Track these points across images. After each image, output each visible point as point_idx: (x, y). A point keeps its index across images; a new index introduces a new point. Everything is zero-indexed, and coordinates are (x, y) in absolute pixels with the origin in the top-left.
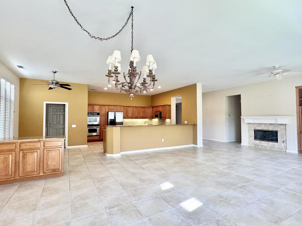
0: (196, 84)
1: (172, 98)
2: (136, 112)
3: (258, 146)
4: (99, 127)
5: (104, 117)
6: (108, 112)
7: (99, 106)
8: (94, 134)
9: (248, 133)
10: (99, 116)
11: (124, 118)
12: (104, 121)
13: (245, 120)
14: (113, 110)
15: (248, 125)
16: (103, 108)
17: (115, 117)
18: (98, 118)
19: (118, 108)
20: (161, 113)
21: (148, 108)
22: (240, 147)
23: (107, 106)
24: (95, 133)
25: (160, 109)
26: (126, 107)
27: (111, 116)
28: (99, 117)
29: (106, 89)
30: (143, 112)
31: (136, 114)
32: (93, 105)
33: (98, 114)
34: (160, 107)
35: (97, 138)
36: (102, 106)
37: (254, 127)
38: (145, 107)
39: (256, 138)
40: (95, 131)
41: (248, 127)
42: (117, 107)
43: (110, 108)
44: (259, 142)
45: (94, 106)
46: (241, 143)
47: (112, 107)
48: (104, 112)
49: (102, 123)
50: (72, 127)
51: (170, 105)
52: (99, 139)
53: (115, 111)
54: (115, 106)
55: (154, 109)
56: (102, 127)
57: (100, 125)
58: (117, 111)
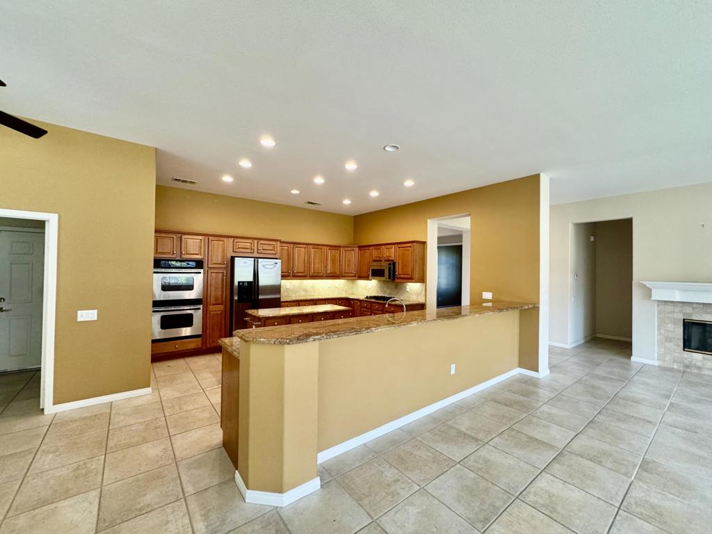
0: (538, 176)
1: (429, 221)
2: (317, 261)
3: (699, 368)
4: (201, 306)
5: (220, 275)
6: (233, 259)
7: (200, 237)
8: (186, 331)
9: (659, 327)
10: (202, 271)
11: (284, 277)
12: (220, 286)
13: (653, 290)
14: (249, 251)
15: (658, 306)
16: (217, 245)
17: (256, 275)
18: (198, 279)
19: (265, 247)
20: (394, 264)
21: (349, 249)
22: (627, 367)
23: (231, 240)
24: (189, 329)
25: (392, 253)
26: (289, 245)
27: (243, 272)
28: (201, 275)
29: (227, 179)
30: (333, 261)
31: (317, 266)
32: (179, 233)
33: (199, 264)
34: (390, 246)
35: (192, 344)
36: (211, 238)
37: (684, 314)
38: (340, 247)
39: (687, 345)
40: (187, 321)
41: (660, 312)
42: (263, 242)
43: (241, 245)
44: (703, 358)
45: (184, 237)
46: (631, 355)
47: (247, 244)
48: (220, 258)
49: (213, 293)
50: (80, 319)
51: (424, 243)
52: (200, 347)
53: (256, 255)
54: (256, 241)
55: (367, 253)
56: (211, 308)
57: (204, 302)
58: (262, 256)
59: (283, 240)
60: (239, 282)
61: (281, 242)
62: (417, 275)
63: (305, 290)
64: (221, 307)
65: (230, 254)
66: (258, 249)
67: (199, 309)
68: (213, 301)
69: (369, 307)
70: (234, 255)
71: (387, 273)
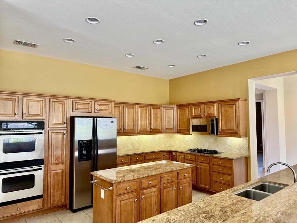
1: (249, 80)
2: (143, 119)
4: (42, 167)
5: (61, 135)
6: (72, 119)
7: (42, 98)
10: (43, 131)
11: (119, 134)
14: (87, 111)
16: (57, 107)
17: (95, 132)
19: (101, 107)
20: (217, 120)
21: (169, 108)
23: (70, 101)
24: (30, 190)
25: (213, 111)
30: (156, 118)
31: (143, 123)
32: (21, 94)
34: (211, 104)
35: (34, 206)
36: (51, 99)
38: (160, 106)
42: (99, 102)
43: (79, 105)
45: (25, 98)
47: (85, 104)
48: (60, 118)
51: (246, 101)
52: (41, 207)
53: (93, 115)
54: (93, 102)
55: (187, 111)
56: (52, 168)
57: (45, 162)
58: (99, 115)
59: (117, 100)
60: (79, 141)
61: (116, 103)
62: (242, 131)
63: (133, 145)
64: (62, 167)
65: (70, 114)
66: (95, 109)
67: (41, 169)
68: (53, 161)
69: (194, 159)
70: (73, 114)
71: (209, 128)
